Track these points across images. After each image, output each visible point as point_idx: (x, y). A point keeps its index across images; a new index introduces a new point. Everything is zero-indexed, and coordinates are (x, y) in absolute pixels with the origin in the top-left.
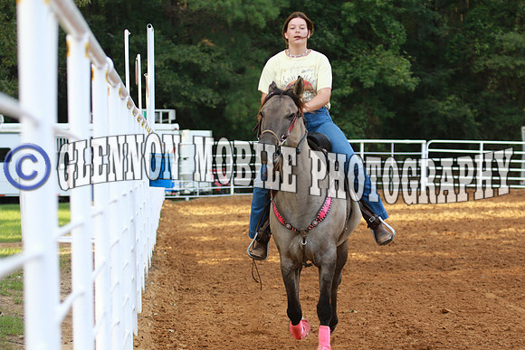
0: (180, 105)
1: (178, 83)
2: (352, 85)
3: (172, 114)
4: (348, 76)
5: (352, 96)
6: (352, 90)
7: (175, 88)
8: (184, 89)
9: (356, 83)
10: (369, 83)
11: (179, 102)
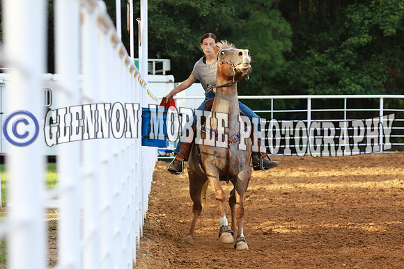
0: (175, 54)
1: (173, 29)
2: (370, 33)
3: (166, 65)
4: (366, 22)
5: (370, 45)
6: (370, 38)
7: (170, 34)
8: (180, 37)
9: (375, 30)
10: (391, 31)
11: (173, 50)
